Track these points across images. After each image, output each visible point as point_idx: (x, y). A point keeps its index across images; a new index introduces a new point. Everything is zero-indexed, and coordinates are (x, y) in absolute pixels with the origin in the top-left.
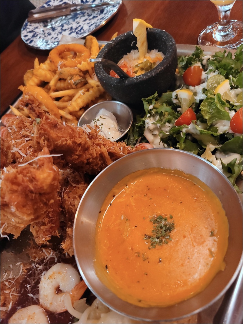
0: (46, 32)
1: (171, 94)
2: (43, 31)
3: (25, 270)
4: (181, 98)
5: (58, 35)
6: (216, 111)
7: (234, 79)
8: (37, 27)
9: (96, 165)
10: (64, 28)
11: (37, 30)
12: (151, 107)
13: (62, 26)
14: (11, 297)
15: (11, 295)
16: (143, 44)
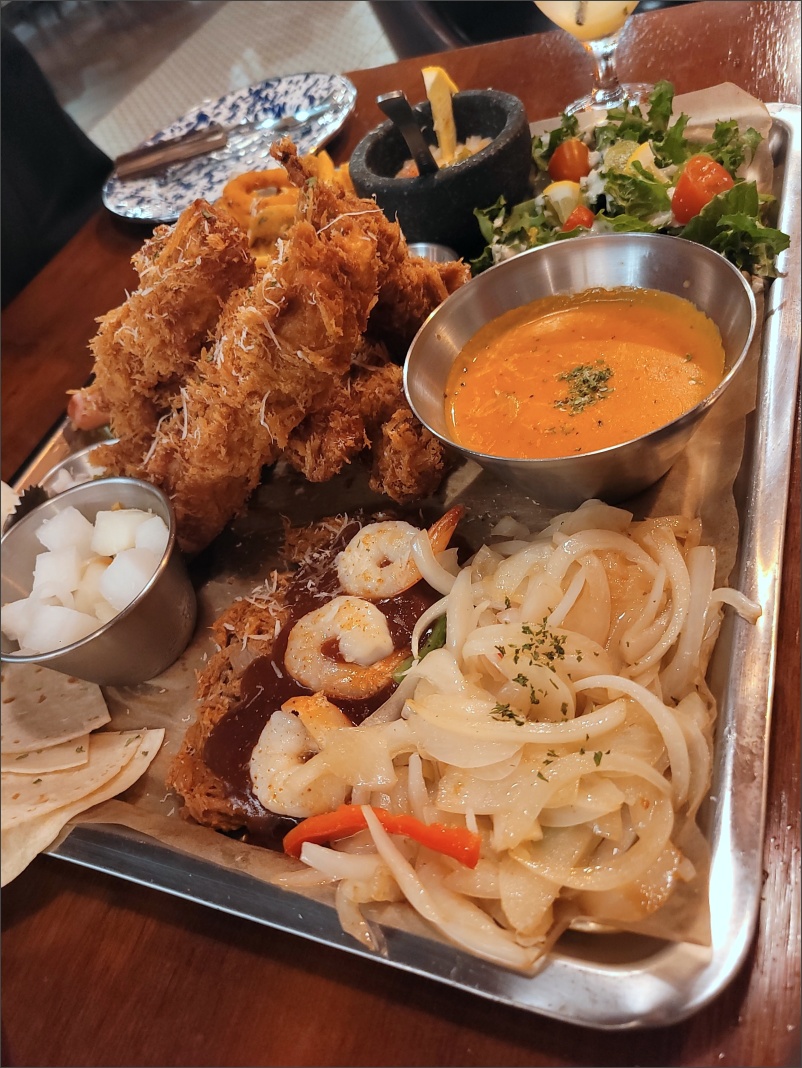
0: (170, 195)
1: (534, 202)
2: (161, 196)
3: (283, 582)
4: (557, 202)
5: (203, 194)
6: (637, 194)
7: (658, 144)
8: (143, 188)
9: (419, 307)
10: (215, 179)
11: (143, 194)
12: (498, 222)
13: (209, 175)
14: (273, 614)
15: (274, 611)
16: (447, 123)
